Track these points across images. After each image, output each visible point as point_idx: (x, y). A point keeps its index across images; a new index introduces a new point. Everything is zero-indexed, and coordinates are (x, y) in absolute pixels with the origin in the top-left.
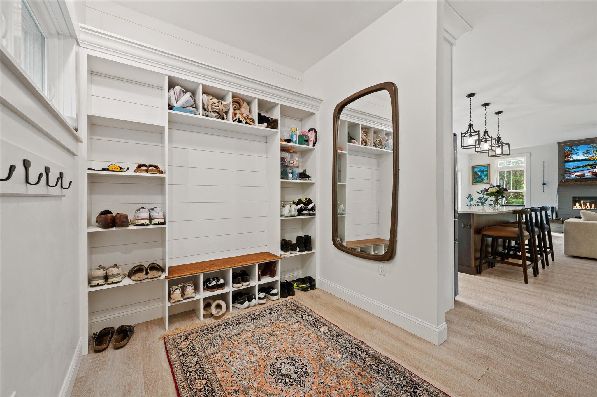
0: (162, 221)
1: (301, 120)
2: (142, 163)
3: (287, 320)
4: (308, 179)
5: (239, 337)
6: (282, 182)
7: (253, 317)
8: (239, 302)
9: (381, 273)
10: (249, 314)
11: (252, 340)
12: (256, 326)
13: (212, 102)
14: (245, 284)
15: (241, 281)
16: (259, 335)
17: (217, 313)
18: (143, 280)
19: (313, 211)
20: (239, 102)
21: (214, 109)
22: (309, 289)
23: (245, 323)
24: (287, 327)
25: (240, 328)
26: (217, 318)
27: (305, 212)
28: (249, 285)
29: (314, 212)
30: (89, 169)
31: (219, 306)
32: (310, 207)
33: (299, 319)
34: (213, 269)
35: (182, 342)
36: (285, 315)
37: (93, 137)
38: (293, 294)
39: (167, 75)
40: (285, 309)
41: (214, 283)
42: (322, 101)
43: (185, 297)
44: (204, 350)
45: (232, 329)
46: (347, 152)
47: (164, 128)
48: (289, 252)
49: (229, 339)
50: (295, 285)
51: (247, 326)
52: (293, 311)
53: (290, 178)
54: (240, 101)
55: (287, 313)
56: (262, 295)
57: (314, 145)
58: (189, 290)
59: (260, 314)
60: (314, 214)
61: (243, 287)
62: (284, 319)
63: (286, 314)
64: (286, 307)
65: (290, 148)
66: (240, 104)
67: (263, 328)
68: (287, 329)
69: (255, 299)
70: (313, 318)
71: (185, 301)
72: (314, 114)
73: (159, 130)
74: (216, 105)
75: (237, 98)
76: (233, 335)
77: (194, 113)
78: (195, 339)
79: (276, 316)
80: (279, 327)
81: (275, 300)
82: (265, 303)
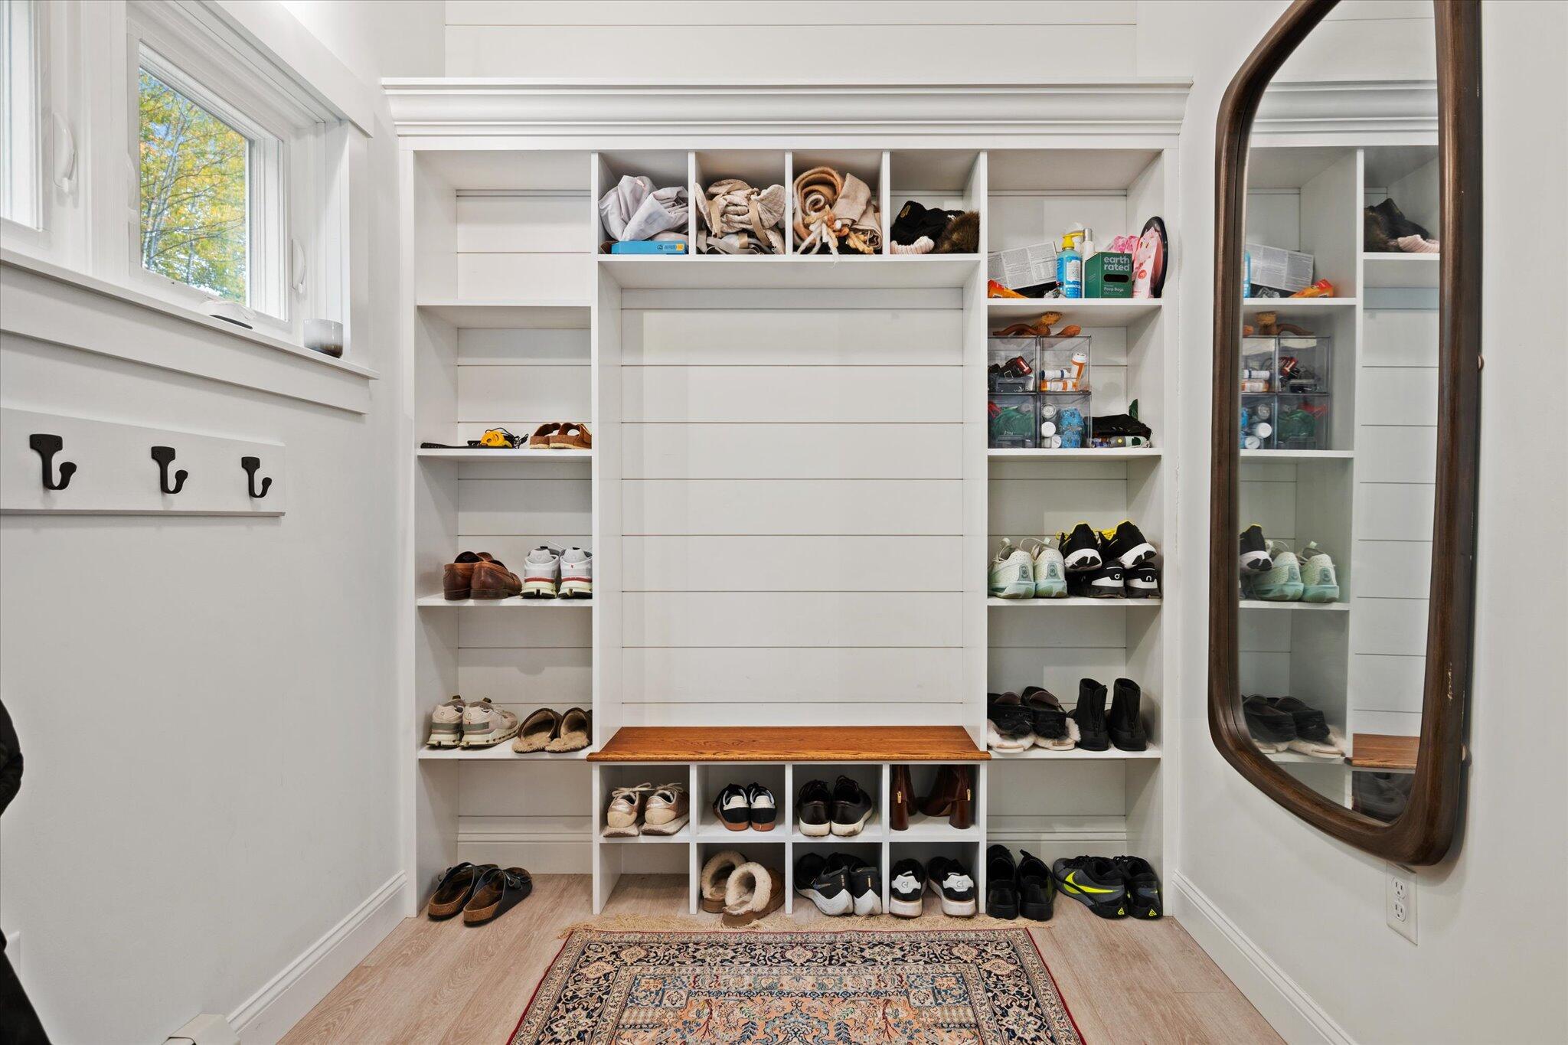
0: (580, 587)
1: (1124, 193)
2: (550, 421)
3: (940, 1004)
4: (1136, 442)
5: (742, 1005)
6: (992, 460)
7: (840, 953)
8: (819, 886)
9: (1396, 923)
10: (833, 938)
11: (768, 1030)
12: (822, 986)
13: (725, 203)
14: (838, 828)
15: (823, 814)
16: (805, 1021)
17: (737, 905)
18: (531, 752)
19: (1144, 580)
20: (826, 179)
21: (736, 225)
22: (1121, 912)
23: (795, 965)
24: (917, 1031)
25: (765, 976)
26: (732, 920)
27: (1105, 582)
28: (853, 833)
29: (1154, 585)
30: (425, 446)
31: (749, 883)
32: (1128, 559)
33: (984, 1018)
34: (725, 757)
35: (599, 959)
36: (944, 983)
37: (461, 361)
38: (1044, 914)
39: (593, 152)
40: (966, 962)
41: (737, 802)
42: (1190, 86)
43: (646, 827)
44: (627, 1004)
45: (743, 972)
46: (1358, 301)
47: (587, 310)
48: (1027, 742)
49: (713, 999)
50: (1069, 879)
51: (793, 978)
52: (989, 976)
53: (1047, 442)
54: (833, 176)
55: (962, 980)
56: (907, 883)
57: (1156, 291)
58: (658, 810)
59: (867, 954)
60: (1158, 593)
61: (832, 839)
62: (931, 996)
63: (954, 979)
64: (975, 952)
65: (1044, 319)
66: (831, 185)
67: (836, 1000)
68: (911, 1037)
69: (879, 893)
70: (1042, 1034)
71: (644, 839)
72: (1158, 154)
73: (576, 319)
74: (739, 208)
75: (816, 170)
76: (733, 990)
77: (670, 250)
78: (632, 964)
79: (913, 978)
80: (890, 1018)
81: (957, 917)
82: (913, 917)
